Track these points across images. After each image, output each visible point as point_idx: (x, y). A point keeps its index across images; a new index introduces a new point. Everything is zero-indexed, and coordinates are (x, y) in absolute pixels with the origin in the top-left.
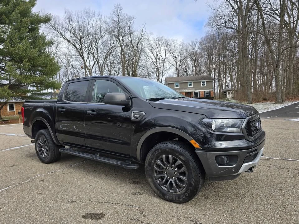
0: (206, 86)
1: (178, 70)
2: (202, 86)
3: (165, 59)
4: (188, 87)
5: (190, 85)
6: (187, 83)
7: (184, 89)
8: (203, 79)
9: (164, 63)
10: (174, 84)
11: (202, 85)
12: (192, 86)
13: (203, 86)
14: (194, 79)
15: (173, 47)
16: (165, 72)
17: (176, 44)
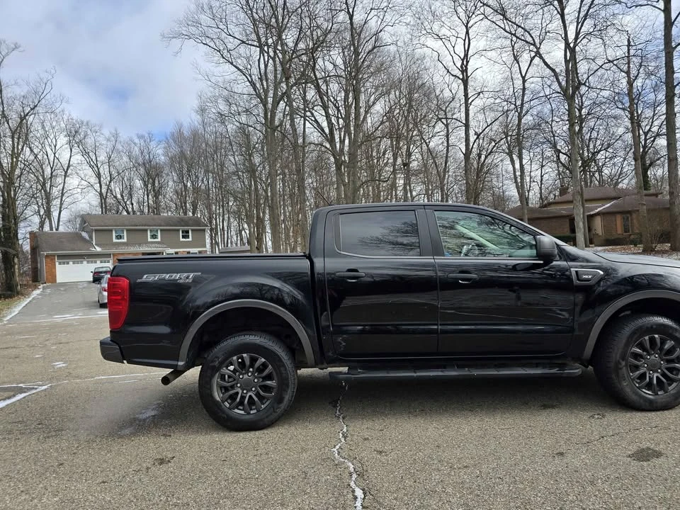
0: (190, 239)
1: (105, 200)
2: (182, 239)
3: (69, 167)
4: (149, 240)
5: (154, 236)
6: (147, 230)
7: (140, 245)
8: (183, 223)
9: (65, 176)
10: (111, 231)
11: (183, 237)
12: (159, 240)
13: (184, 240)
14: (163, 224)
15: (90, 141)
16: (67, 200)
17: (98, 134)
